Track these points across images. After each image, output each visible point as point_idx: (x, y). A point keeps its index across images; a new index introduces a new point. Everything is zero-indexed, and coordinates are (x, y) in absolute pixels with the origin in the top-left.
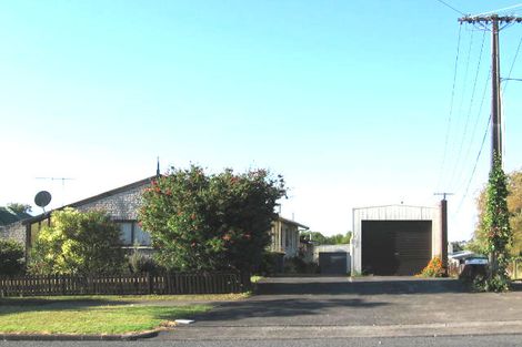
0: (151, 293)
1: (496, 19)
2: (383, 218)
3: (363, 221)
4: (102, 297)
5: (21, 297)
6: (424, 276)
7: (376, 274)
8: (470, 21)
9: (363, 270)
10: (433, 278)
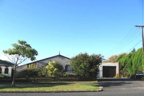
0: (75, 81)
1: (142, 26)
2: (107, 66)
3: (103, 66)
4: (64, 82)
5: (44, 82)
6: (115, 77)
7: (105, 77)
8: (137, 26)
9: (103, 76)
10: (117, 78)
